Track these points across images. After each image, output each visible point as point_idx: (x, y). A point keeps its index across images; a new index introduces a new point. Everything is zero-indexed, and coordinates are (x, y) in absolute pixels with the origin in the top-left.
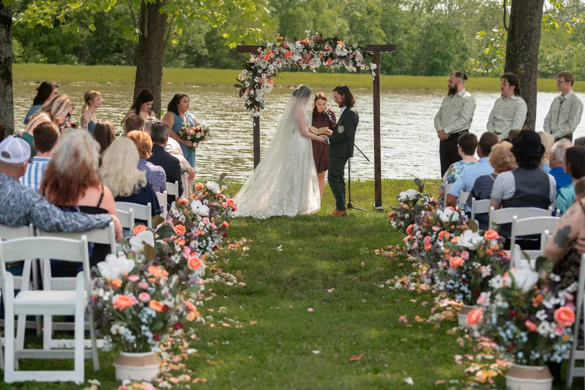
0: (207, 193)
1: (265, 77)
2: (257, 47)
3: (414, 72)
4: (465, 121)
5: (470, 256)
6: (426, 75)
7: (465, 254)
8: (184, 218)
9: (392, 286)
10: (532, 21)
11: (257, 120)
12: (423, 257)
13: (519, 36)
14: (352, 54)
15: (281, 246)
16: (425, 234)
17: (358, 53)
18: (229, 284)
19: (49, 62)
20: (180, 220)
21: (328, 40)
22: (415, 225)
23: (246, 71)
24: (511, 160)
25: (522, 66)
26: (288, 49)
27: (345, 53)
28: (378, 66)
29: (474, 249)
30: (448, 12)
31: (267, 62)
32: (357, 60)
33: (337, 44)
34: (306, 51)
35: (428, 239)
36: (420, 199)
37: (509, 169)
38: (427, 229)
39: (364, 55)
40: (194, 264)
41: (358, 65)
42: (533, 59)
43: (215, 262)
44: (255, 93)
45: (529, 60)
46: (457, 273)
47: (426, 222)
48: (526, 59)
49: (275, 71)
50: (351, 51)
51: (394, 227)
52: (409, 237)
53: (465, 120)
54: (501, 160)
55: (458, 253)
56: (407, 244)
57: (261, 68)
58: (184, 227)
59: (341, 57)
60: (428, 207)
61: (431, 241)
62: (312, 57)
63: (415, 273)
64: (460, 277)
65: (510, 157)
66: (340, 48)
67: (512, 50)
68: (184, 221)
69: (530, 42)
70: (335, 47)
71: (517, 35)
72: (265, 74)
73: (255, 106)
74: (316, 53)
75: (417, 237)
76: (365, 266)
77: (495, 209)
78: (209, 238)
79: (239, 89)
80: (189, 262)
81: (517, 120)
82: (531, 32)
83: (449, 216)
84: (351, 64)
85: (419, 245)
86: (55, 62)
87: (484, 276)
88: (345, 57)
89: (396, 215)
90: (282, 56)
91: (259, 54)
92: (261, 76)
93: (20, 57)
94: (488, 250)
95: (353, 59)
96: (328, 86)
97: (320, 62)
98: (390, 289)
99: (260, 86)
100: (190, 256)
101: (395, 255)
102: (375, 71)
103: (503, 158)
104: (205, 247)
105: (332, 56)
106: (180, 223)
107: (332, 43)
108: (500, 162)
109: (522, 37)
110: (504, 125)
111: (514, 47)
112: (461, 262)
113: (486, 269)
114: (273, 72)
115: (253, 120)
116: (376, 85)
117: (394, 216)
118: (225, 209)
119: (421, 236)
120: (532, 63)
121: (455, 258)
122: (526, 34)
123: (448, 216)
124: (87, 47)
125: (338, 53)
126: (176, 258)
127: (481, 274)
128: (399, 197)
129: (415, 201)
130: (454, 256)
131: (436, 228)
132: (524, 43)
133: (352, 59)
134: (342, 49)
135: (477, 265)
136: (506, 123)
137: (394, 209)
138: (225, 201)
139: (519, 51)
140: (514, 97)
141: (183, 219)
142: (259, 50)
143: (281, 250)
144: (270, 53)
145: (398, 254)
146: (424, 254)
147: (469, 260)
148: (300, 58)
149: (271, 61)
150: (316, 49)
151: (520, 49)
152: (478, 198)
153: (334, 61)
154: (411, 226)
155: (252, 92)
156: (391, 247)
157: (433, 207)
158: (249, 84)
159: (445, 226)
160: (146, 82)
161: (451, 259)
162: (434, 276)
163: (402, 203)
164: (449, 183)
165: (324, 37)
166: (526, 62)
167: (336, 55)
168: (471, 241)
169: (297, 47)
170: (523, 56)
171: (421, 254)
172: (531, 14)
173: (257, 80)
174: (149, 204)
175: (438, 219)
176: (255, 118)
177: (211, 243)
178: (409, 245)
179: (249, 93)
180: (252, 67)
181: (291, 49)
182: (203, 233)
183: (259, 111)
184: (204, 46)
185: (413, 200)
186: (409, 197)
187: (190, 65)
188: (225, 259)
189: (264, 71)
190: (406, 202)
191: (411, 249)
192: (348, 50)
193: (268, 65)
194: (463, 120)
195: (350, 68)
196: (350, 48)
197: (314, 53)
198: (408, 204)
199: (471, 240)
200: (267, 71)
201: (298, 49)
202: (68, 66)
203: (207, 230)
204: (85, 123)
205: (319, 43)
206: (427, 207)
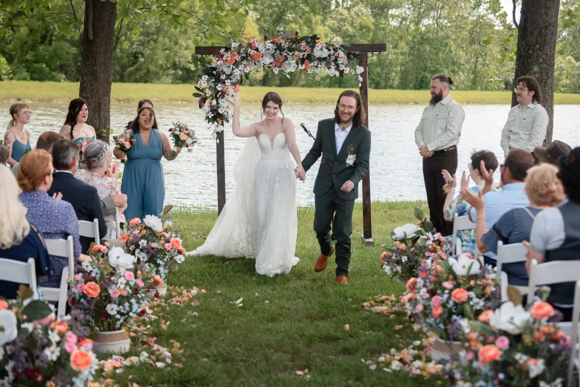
0: (144, 232)
1: (229, 84)
2: (220, 48)
3: (403, 86)
4: (452, 136)
5: (511, 345)
6: (415, 88)
7: (502, 341)
8: (99, 272)
9: (387, 367)
10: (547, 16)
11: (220, 136)
12: (430, 325)
13: (532, 33)
14: (334, 55)
15: (241, 299)
16: (432, 293)
17: (341, 54)
18: (160, 365)
19: (32, 79)
20: (93, 275)
21: (304, 38)
22: (419, 280)
23: (207, 77)
24: (558, 188)
25: (536, 69)
26: (257, 50)
27: (325, 53)
28: (365, 69)
29: (516, 332)
30: (436, 25)
31: (231, 66)
32: (340, 62)
33: (316, 43)
34: (278, 52)
35: (437, 299)
36: (421, 237)
37: (553, 202)
38: (435, 284)
39: (348, 55)
40: (81, 361)
41: (341, 69)
42: (549, 60)
43: (149, 326)
44: (218, 103)
45: (544, 62)
46: (490, 370)
47: (433, 275)
48: (541, 60)
49: (241, 77)
50: (332, 52)
51: (388, 274)
52: (410, 295)
53: (453, 134)
54: (544, 187)
55: (491, 338)
56: (408, 305)
57: (224, 73)
58: (98, 286)
59: (320, 59)
60: (433, 247)
61: (442, 302)
62: (286, 59)
63: (418, 343)
64: (495, 377)
65: (556, 184)
66: (319, 48)
67: (524, 50)
68: (98, 276)
69: (545, 40)
70: (313, 47)
71: (529, 32)
72: (229, 81)
73: (218, 120)
74: (291, 54)
75: (421, 296)
76: (350, 330)
77: (539, 263)
78: (133, 301)
79: (198, 99)
80: (72, 358)
81: (536, 133)
82: (546, 28)
83: (467, 267)
84: (333, 67)
85: (425, 307)
86: (41, 79)
87: (533, 375)
88: (325, 59)
89: (390, 257)
90: (249, 58)
91: (222, 56)
92: (224, 83)
93: (6, 74)
94: (537, 334)
95: (336, 61)
96: (316, 100)
97: (296, 65)
98: (384, 372)
99: (223, 94)
100: (76, 347)
101: (390, 311)
102: (361, 75)
103: (546, 185)
104: (128, 313)
105: (310, 58)
106: (94, 279)
107: (309, 43)
108: (542, 190)
109: (536, 34)
110: (521, 139)
111: (527, 46)
112: (496, 355)
113: (536, 364)
114: (239, 78)
115: (216, 136)
116: (363, 92)
117: (387, 259)
118: (168, 252)
119: (428, 296)
120: (548, 65)
121: (487, 347)
122: (541, 31)
123: (464, 267)
124: (72, 65)
125: (317, 53)
126: (53, 352)
127: (527, 372)
128: (393, 234)
129: (414, 240)
130: (484, 343)
131: (448, 285)
132: (539, 40)
133: (334, 61)
134: (321, 49)
135: (521, 358)
136: (523, 136)
137: (387, 250)
138: (168, 241)
139: (533, 51)
140: (531, 105)
141: (97, 274)
142: (222, 51)
143: (241, 305)
144: (235, 55)
145: (394, 309)
146: (431, 320)
147: (509, 350)
148: (272, 60)
149: (237, 64)
150: (290, 49)
151: (534, 49)
152: (506, 241)
153: (312, 64)
154: (412, 280)
155: (214, 102)
156: (384, 297)
157: (438, 247)
158: (210, 93)
159: (461, 281)
160: (92, 92)
161: (481, 348)
162: (454, 374)
163: (398, 242)
164: (459, 215)
165: (300, 35)
166: (541, 64)
167: (314, 56)
168: (511, 321)
169: (267, 47)
170: (537, 57)
171: (428, 320)
172: (546, 7)
173: (219, 87)
174: (31, 261)
175: (450, 271)
176: (218, 133)
177: (135, 307)
178: (411, 308)
179: (211, 103)
180: (214, 72)
181: (260, 50)
182: (125, 293)
183: (222, 124)
184: (191, 61)
185: (412, 238)
186: (407, 234)
187: (177, 81)
188: (164, 321)
189: (229, 77)
190: (403, 240)
191: (414, 312)
192: (329, 50)
193: (233, 69)
194: (450, 134)
195: (332, 72)
196: (331, 48)
197: (288, 54)
198: (406, 244)
199: (512, 318)
200: (232, 77)
201: (268, 49)
202: (52, 83)
203: (131, 288)
204: (9, 143)
205: (294, 42)
206: (430, 247)
